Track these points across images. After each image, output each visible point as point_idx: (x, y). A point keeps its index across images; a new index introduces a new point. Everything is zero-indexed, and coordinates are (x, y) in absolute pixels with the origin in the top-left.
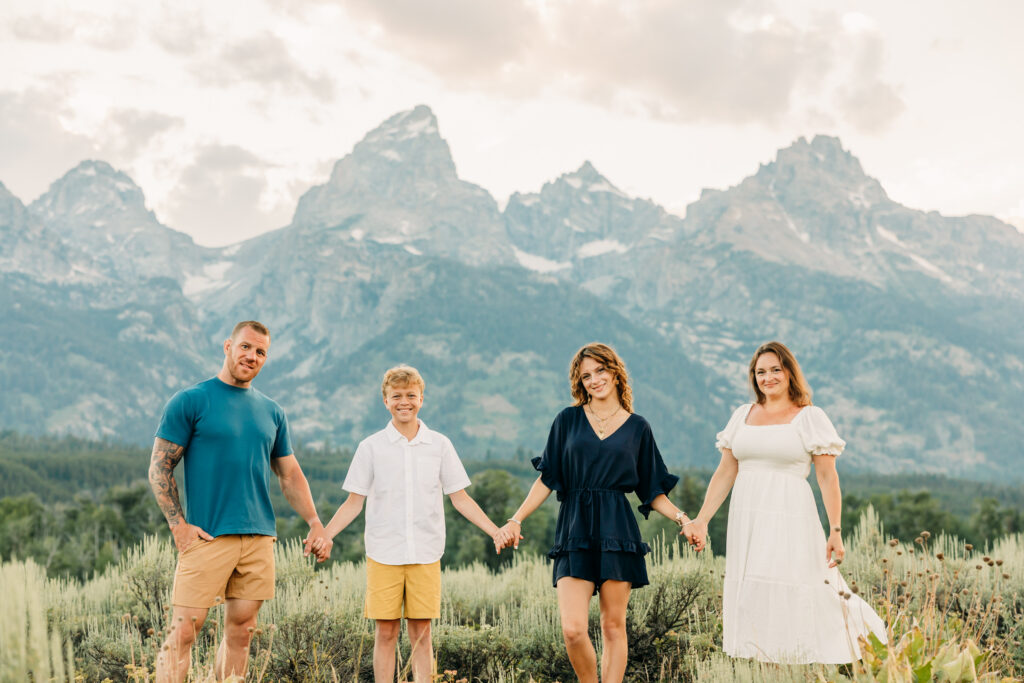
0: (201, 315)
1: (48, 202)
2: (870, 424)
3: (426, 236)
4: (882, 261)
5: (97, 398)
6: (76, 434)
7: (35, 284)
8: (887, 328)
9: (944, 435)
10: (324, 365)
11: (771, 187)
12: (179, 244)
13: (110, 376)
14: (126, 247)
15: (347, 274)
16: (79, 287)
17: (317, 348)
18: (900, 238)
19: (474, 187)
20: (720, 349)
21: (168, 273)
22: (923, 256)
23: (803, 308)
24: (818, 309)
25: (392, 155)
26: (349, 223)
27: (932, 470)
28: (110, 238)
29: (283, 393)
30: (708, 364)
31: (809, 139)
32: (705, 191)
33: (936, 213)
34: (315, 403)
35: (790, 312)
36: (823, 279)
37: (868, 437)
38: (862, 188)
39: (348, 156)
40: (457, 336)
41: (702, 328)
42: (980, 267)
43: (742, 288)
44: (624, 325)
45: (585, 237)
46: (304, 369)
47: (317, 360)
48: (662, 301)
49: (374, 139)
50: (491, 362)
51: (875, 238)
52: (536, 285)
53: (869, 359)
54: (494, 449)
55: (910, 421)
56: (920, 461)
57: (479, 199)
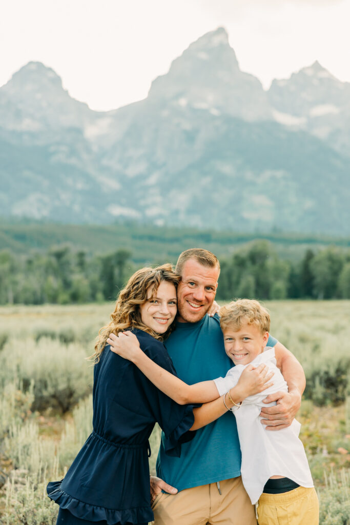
0: (95, 148)
3: (223, 104)
5: (39, 195)
6: (28, 215)
7: (5, 131)
10: (165, 177)
12: (82, 107)
13: (46, 183)
14: (54, 109)
15: (177, 126)
16: (28, 133)
17: (160, 167)
19: (250, 75)
25: (203, 56)
26: (179, 96)
29: (141, 193)
34: (158, 199)
39: (179, 58)
40: (240, 161)
44: (336, 155)
45: (316, 104)
46: (153, 179)
47: (160, 175)
49: (194, 47)
50: (259, 176)
54: (259, 226)
57: (252, 83)
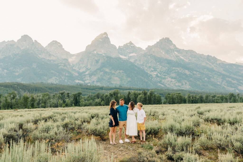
0: (71, 64)
1: (47, 47)
2: (173, 82)
4: (175, 57)
5: (55, 77)
6: (52, 83)
7: (46, 59)
8: (176, 67)
11: (159, 46)
12: (68, 53)
13: (57, 74)
14: (60, 54)
16: (52, 60)
18: (178, 53)
19: (113, 45)
20: (150, 70)
21: (66, 58)
22: (181, 56)
24: (165, 64)
25: (101, 40)
26: (94, 50)
28: (57, 53)
29: (84, 76)
30: (148, 72)
31: (164, 38)
32: (148, 46)
34: (89, 78)
35: (161, 65)
36: (166, 60)
38: (172, 46)
39: (94, 40)
41: (148, 67)
42: (190, 58)
43: (154, 61)
44: (136, 67)
45: (130, 53)
46: (87, 73)
47: (89, 71)
48: (142, 63)
49: (98, 38)
50: (116, 72)
51: (174, 53)
52: (122, 60)
53: (173, 72)
54: (116, 85)
56: (180, 87)
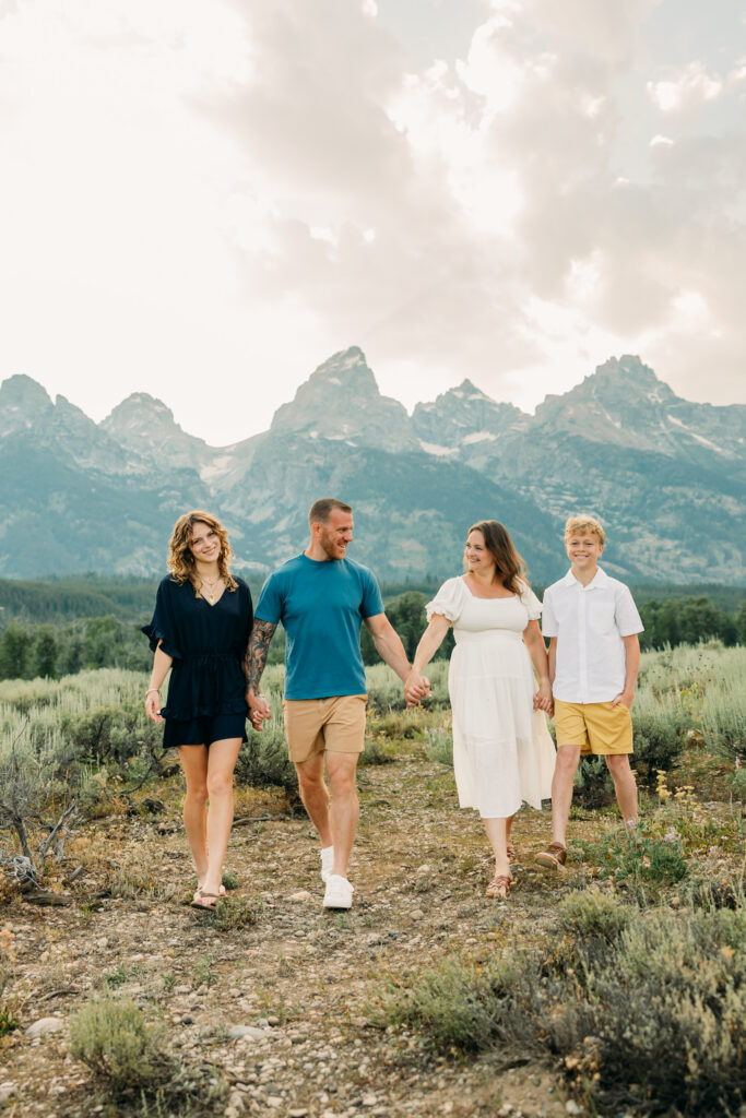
0: (212, 492)
1: (111, 422)
2: (669, 550)
3: (360, 434)
4: (672, 439)
5: (146, 549)
6: (135, 574)
7: (105, 475)
8: (678, 484)
9: (720, 557)
10: (295, 522)
11: (593, 392)
12: (196, 445)
13: (155, 534)
14: (163, 448)
15: (308, 461)
16: (133, 476)
17: (290, 511)
18: (684, 422)
19: (392, 400)
20: (562, 503)
21: (190, 465)
22: (700, 435)
23: (619, 474)
24: (629, 473)
25: (336, 381)
26: (310, 426)
27: (713, 581)
28: (151, 443)
29: (268, 542)
30: (554, 513)
31: (618, 359)
32: (548, 397)
33: (708, 405)
35: (610, 476)
36: (632, 453)
37: (667, 559)
38: (656, 390)
39: (306, 383)
40: (384, 500)
41: (549, 489)
42: (741, 440)
43: (576, 461)
44: (496, 489)
45: (468, 431)
46: (282, 526)
47: (290, 520)
48: (521, 472)
49: (323, 371)
50: (407, 517)
51: (667, 423)
52: (434, 464)
53: (665, 506)
54: (410, 576)
55: (696, 548)
56: (704, 575)
57: (394, 409)
